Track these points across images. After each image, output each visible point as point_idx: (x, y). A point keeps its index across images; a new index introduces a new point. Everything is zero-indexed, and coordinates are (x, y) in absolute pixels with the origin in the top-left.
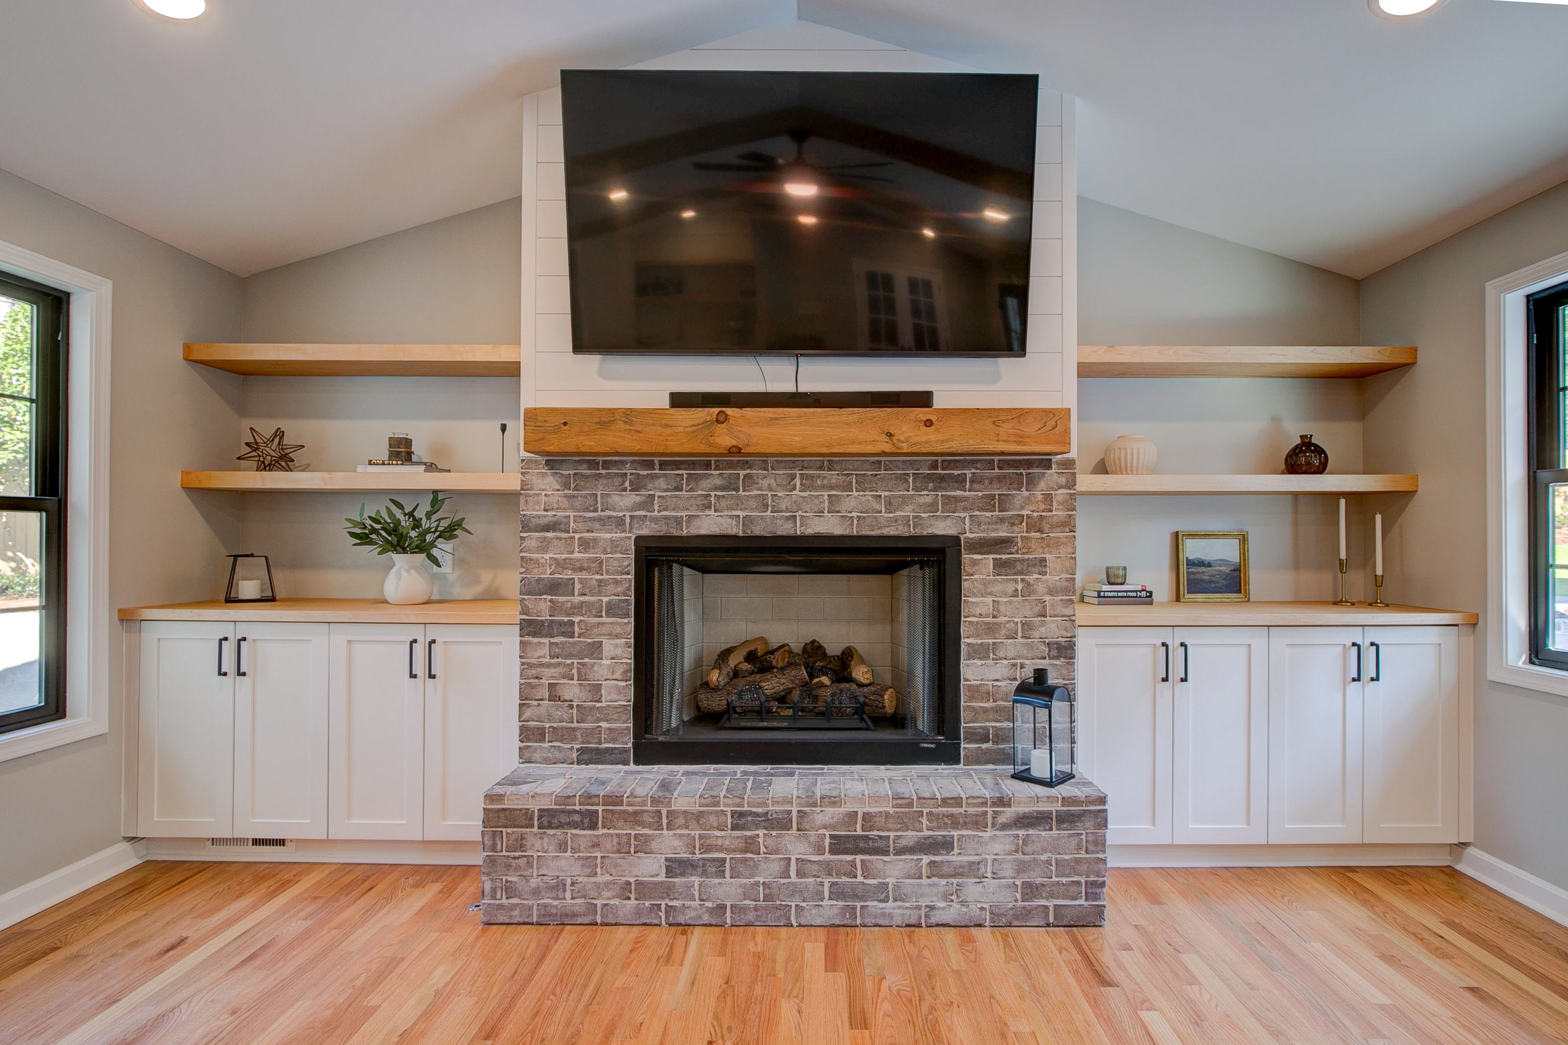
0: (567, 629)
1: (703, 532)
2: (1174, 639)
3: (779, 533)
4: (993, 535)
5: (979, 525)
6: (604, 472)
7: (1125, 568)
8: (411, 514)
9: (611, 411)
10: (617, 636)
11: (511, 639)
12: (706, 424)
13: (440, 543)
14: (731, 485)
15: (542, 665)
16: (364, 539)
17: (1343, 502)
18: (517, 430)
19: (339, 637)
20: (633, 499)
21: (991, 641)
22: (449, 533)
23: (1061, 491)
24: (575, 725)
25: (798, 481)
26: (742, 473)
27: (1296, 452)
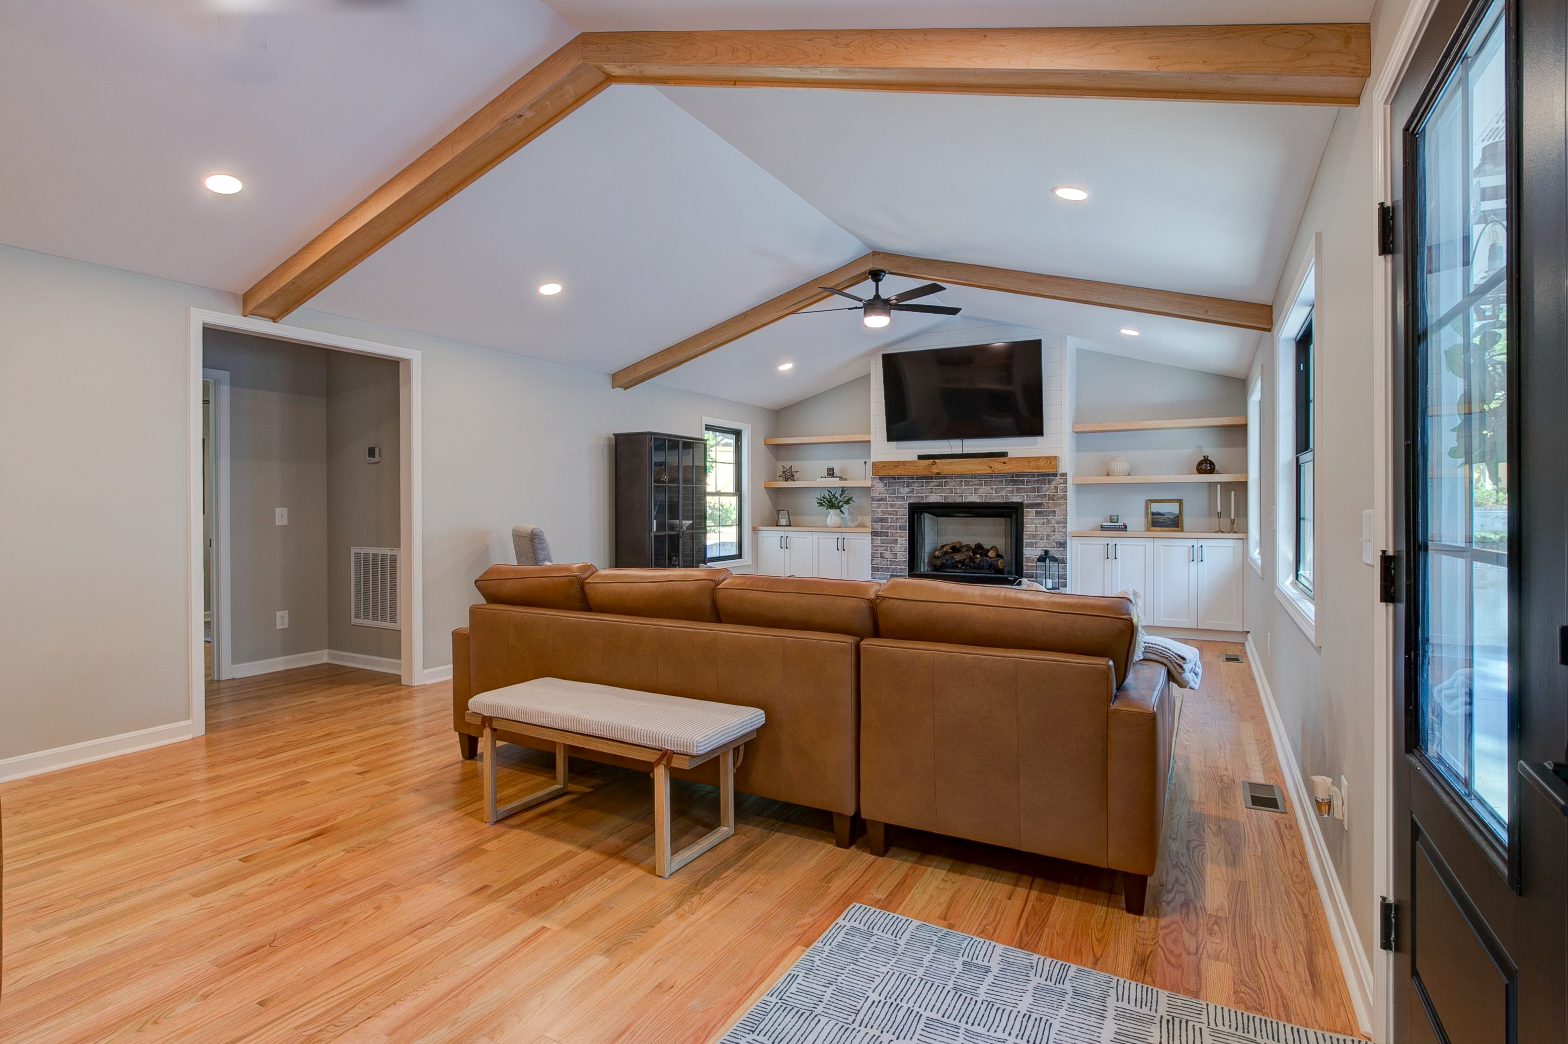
0: (886, 534)
1: (931, 501)
2: (1112, 542)
3: (957, 501)
4: (1035, 502)
5: (1030, 498)
6: (898, 481)
7: (1117, 516)
8: (834, 495)
9: (899, 462)
10: (903, 537)
11: (869, 537)
12: (929, 465)
13: (846, 506)
14: (940, 485)
15: (878, 546)
16: (821, 504)
17: (1219, 486)
18: (869, 466)
19: (816, 536)
20: (907, 490)
21: (1034, 541)
22: (847, 502)
23: (1061, 485)
24: (889, 567)
25: (963, 483)
26: (944, 480)
27: (1200, 464)
